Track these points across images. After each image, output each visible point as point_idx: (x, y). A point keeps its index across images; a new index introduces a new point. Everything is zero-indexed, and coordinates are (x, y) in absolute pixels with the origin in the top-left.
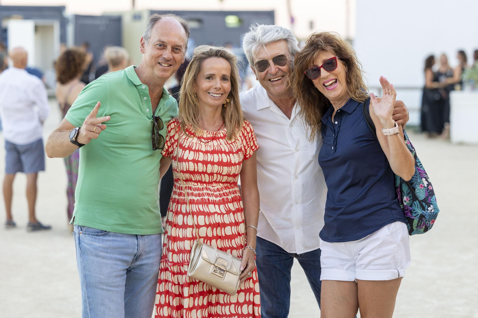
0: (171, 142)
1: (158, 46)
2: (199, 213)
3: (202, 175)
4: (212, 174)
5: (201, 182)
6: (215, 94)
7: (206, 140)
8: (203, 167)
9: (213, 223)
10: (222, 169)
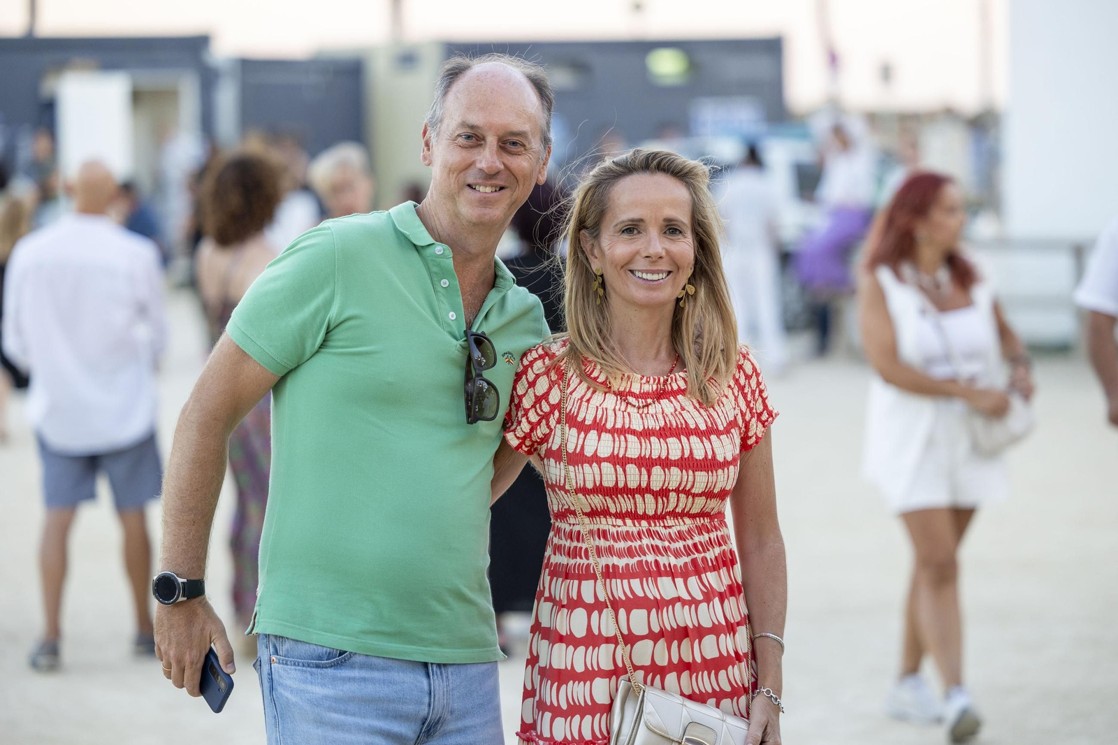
0: (539, 411)
1: (461, 141)
2: (634, 603)
3: (637, 496)
4: (664, 493)
5: (635, 516)
6: (647, 272)
7: (640, 400)
8: (641, 474)
9: (669, 629)
10: (691, 478)
